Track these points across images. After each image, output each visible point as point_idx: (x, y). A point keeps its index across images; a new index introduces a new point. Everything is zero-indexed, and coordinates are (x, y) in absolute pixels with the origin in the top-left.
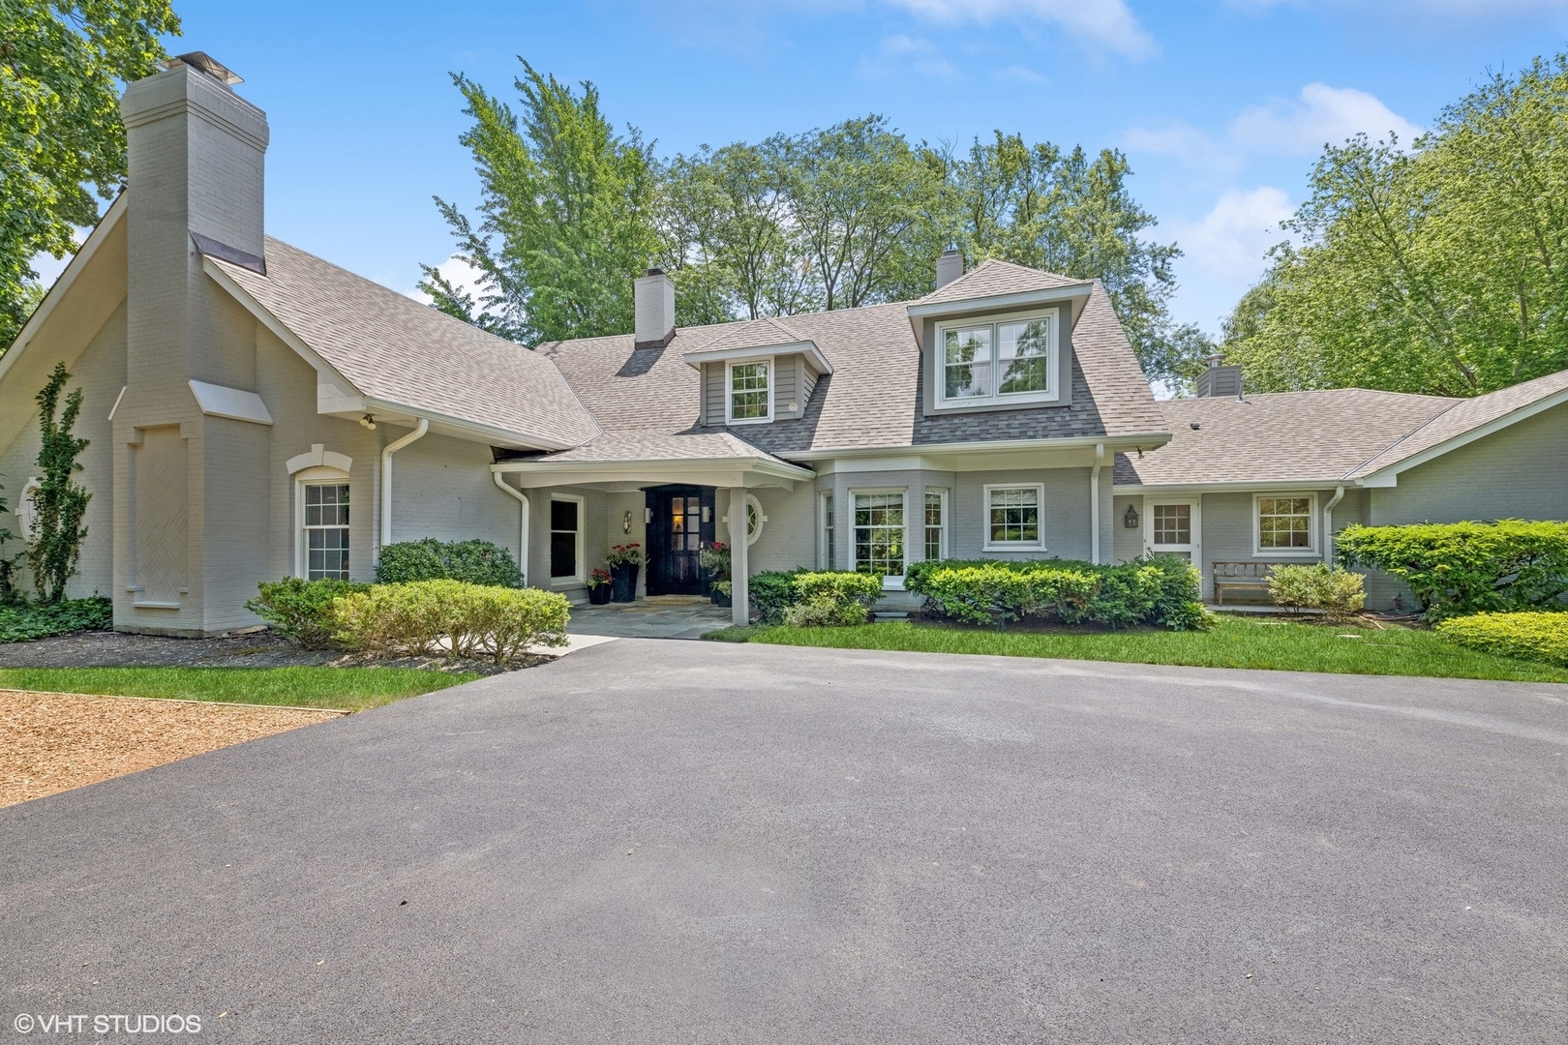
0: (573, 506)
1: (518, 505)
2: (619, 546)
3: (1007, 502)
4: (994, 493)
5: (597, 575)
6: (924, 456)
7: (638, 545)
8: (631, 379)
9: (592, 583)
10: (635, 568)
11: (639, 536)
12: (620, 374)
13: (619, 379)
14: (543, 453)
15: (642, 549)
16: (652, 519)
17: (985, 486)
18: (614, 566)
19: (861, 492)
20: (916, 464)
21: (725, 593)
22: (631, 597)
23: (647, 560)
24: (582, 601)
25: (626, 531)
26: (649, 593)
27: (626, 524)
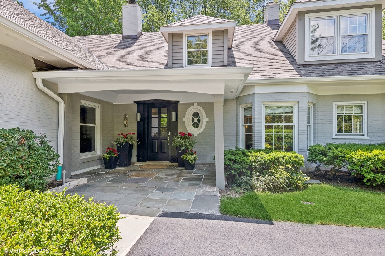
0: (93, 110)
1: (56, 104)
2: (122, 134)
3: (346, 112)
4: (338, 107)
5: (109, 151)
6: (309, 84)
7: (133, 134)
8: (122, 49)
9: (107, 156)
10: (131, 146)
11: (133, 128)
12: (116, 48)
13: (116, 49)
14: (76, 68)
15: (135, 136)
16: (141, 119)
17: (334, 103)
18: (120, 146)
19: (268, 104)
20: (304, 89)
21: (191, 162)
22: (128, 163)
23: (138, 142)
24: (99, 167)
25: (125, 126)
26: (138, 161)
27: (125, 122)
